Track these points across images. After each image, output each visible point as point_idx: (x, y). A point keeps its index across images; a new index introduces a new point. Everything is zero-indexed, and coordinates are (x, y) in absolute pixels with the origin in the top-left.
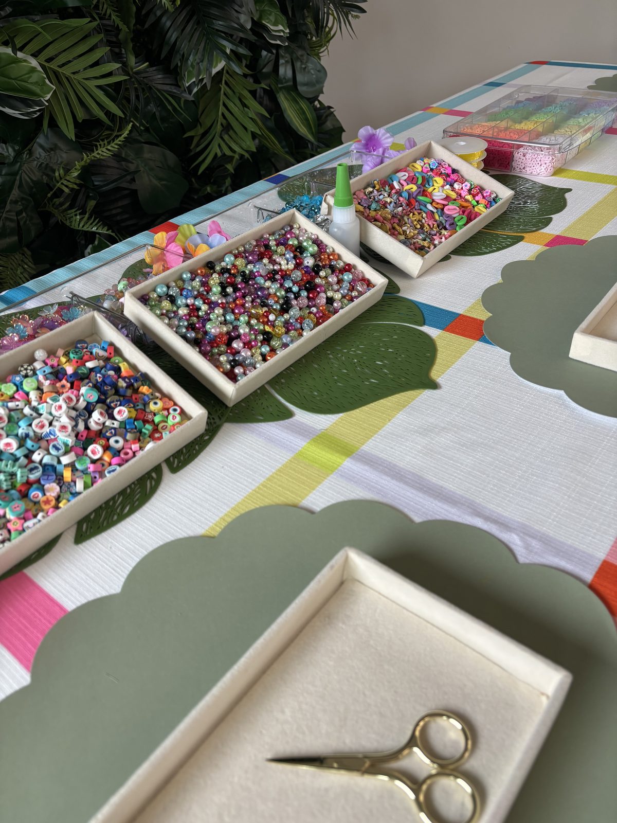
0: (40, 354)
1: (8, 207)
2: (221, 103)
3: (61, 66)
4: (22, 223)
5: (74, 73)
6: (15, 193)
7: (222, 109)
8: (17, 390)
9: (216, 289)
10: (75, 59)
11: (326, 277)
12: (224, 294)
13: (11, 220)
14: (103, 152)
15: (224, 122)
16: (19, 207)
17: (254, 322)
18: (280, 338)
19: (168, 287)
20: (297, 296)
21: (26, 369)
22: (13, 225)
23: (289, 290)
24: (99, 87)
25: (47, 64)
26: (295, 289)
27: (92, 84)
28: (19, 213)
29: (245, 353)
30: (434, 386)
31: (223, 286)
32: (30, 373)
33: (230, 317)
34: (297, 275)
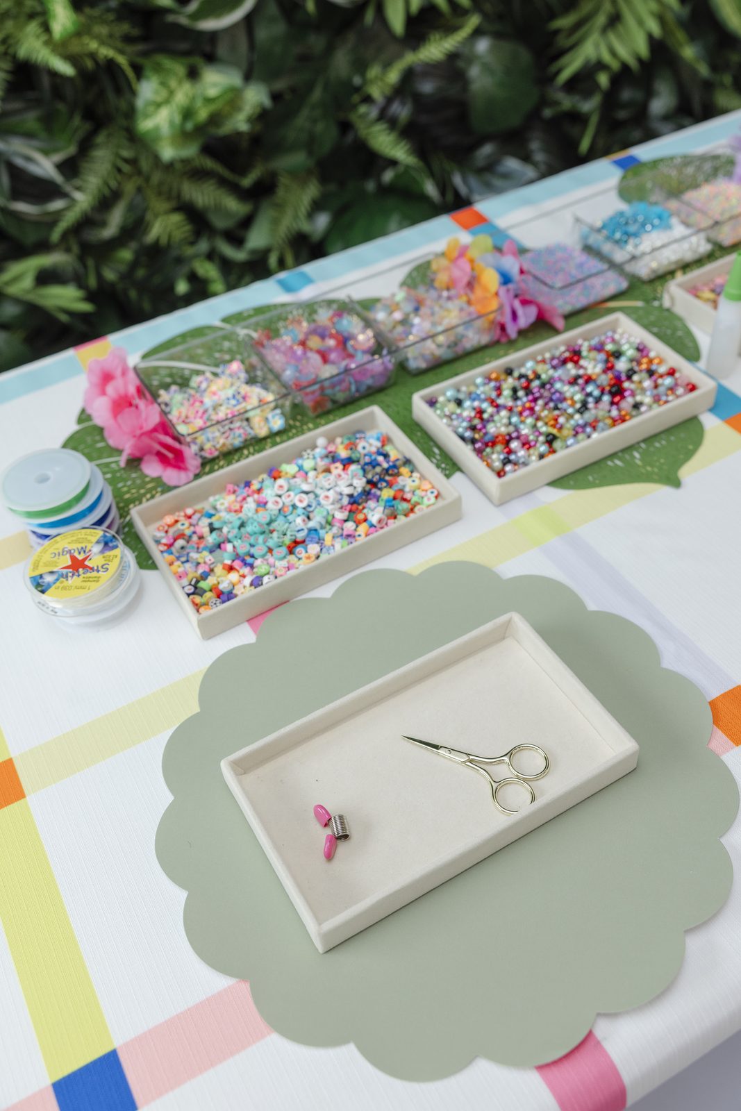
0: (321, 442)
8: (299, 470)
9: (507, 392)
11: (640, 382)
12: (515, 397)
17: (540, 424)
18: (565, 440)
19: (458, 391)
20: (598, 400)
21: (308, 454)
23: (589, 395)
26: (596, 393)
29: (522, 453)
30: (676, 483)
31: (515, 390)
32: (311, 456)
33: (515, 419)
34: (605, 380)
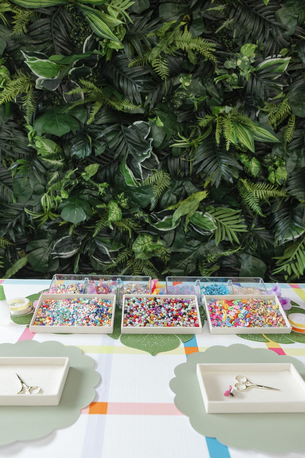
1: (186, 260)
2: (296, 250)
3: (223, 222)
4: (188, 267)
5: (228, 225)
6: (191, 256)
7: (296, 253)
10: (231, 220)
13: (184, 264)
14: (228, 253)
15: (295, 258)
16: (190, 261)
22: (184, 266)
24: (234, 232)
25: (218, 220)
27: (232, 230)
28: (189, 263)
